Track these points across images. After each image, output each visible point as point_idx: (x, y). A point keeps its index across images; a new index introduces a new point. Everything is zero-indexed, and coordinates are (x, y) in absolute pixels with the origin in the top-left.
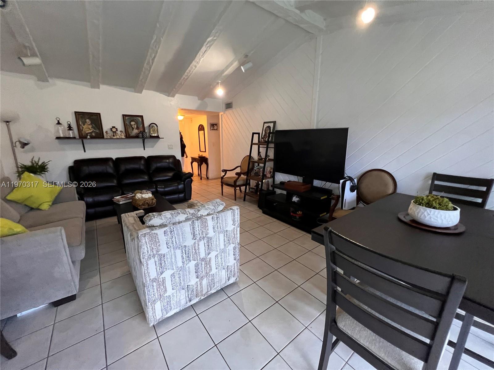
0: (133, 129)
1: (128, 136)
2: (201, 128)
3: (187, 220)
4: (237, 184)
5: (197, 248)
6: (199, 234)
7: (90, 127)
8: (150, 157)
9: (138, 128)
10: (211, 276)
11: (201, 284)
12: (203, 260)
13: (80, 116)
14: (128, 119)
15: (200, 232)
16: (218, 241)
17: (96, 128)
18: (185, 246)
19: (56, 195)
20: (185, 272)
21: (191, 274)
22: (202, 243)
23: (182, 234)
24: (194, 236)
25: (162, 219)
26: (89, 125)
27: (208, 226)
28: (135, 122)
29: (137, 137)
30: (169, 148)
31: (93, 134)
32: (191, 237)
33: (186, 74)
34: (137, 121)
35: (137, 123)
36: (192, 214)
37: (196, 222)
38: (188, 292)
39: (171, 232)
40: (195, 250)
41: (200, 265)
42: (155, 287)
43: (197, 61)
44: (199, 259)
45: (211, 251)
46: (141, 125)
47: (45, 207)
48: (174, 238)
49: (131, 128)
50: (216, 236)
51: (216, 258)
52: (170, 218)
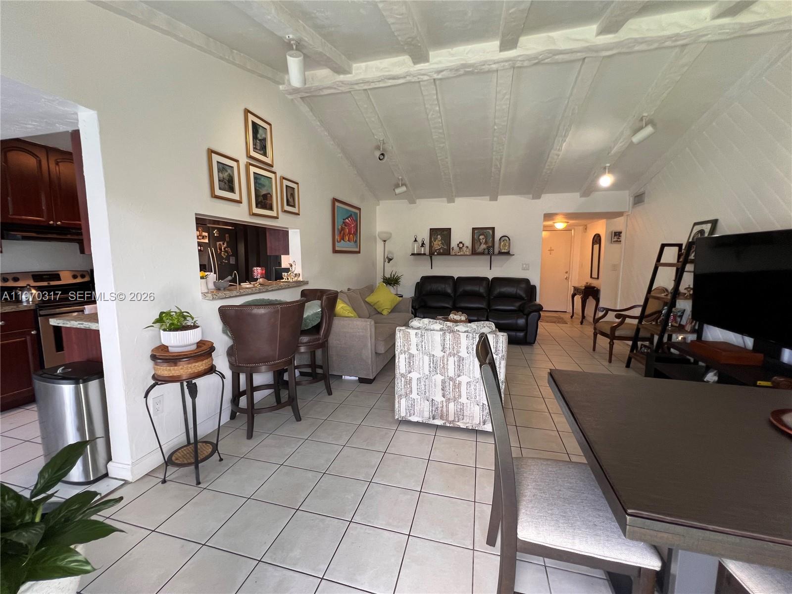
0: (481, 244)
1: (474, 252)
2: (597, 239)
3: (441, 330)
4: (617, 333)
5: (446, 363)
6: (450, 348)
7: (440, 243)
8: (496, 280)
9: (486, 243)
10: (459, 404)
11: (447, 407)
12: (451, 379)
13: (434, 232)
14: (477, 232)
15: (451, 347)
16: (472, 365)
17: (445, 244)
18: (433, 355)
19: (395, 304)
20: (431, 383)
21: (437, 387)
22: (451, 360)
23: (432, 341)
24: (444, 348)
25: (420, 323)
26: (439, 241)
27: (460, 343)
28: (485, 236)
29: (482, 254)
30: (524, 269)
31: (441, 251)
32: (441, 348)
33: (547, 167)
34: (487, 234)
35: (486, 237)
36: (448, 326)
37: (448, 334)
38: (432, 407)
39: (422, 336)
40: (443, 364)
41: (447, 384)
42: (403, 382)
43: (558, 148)
44: (446, 375)
45: (462, 374)
46: (491, 239)
47: (385, 312)
48: (423, 343)
49: (479, 243)
50: (470, 359)
51: (468, 386)
52: (426, 324)
